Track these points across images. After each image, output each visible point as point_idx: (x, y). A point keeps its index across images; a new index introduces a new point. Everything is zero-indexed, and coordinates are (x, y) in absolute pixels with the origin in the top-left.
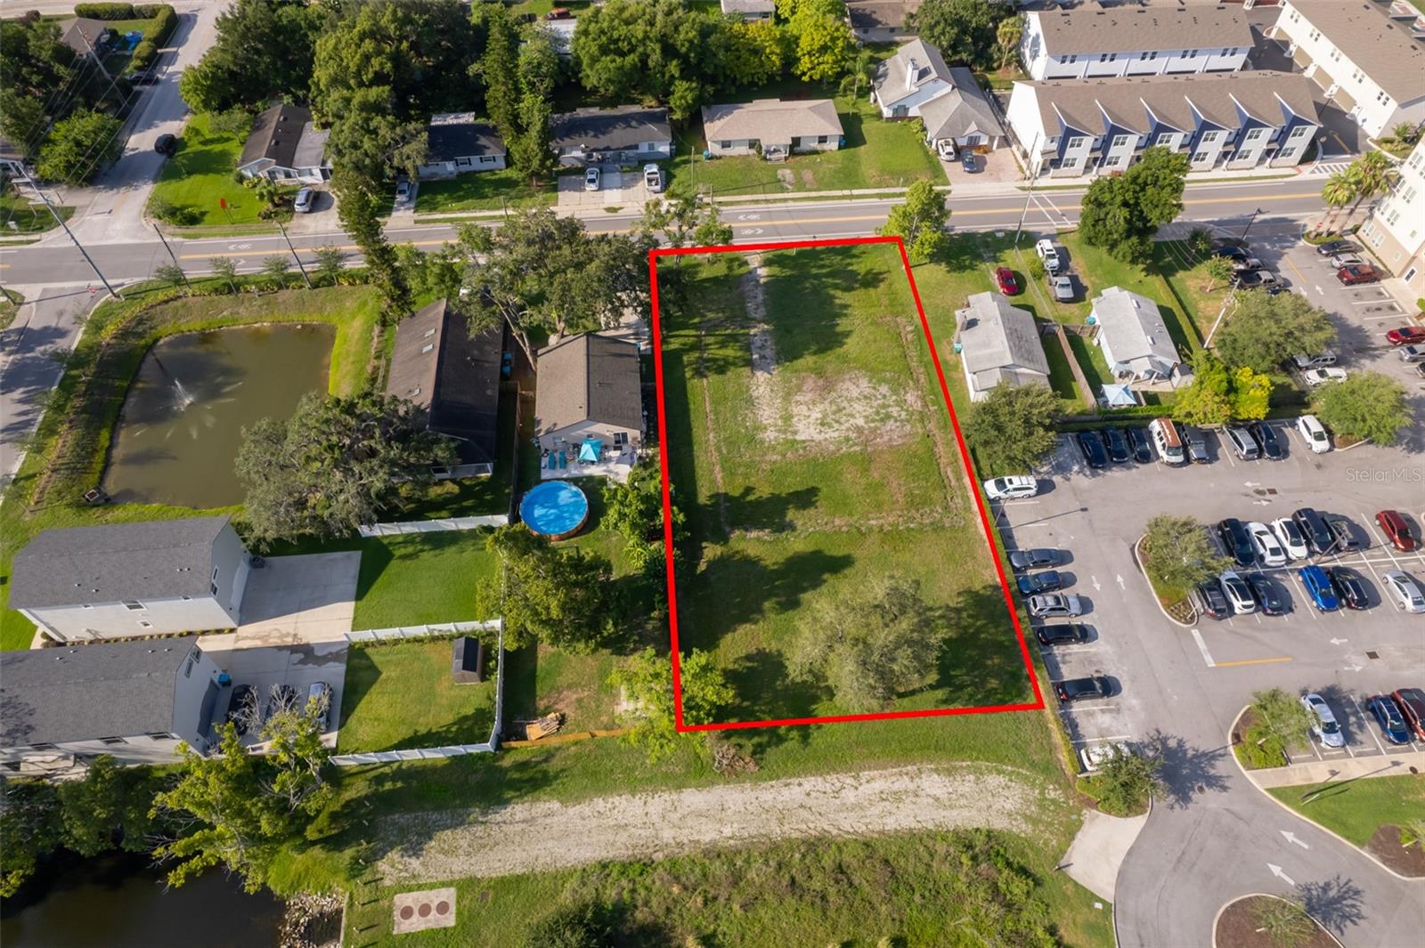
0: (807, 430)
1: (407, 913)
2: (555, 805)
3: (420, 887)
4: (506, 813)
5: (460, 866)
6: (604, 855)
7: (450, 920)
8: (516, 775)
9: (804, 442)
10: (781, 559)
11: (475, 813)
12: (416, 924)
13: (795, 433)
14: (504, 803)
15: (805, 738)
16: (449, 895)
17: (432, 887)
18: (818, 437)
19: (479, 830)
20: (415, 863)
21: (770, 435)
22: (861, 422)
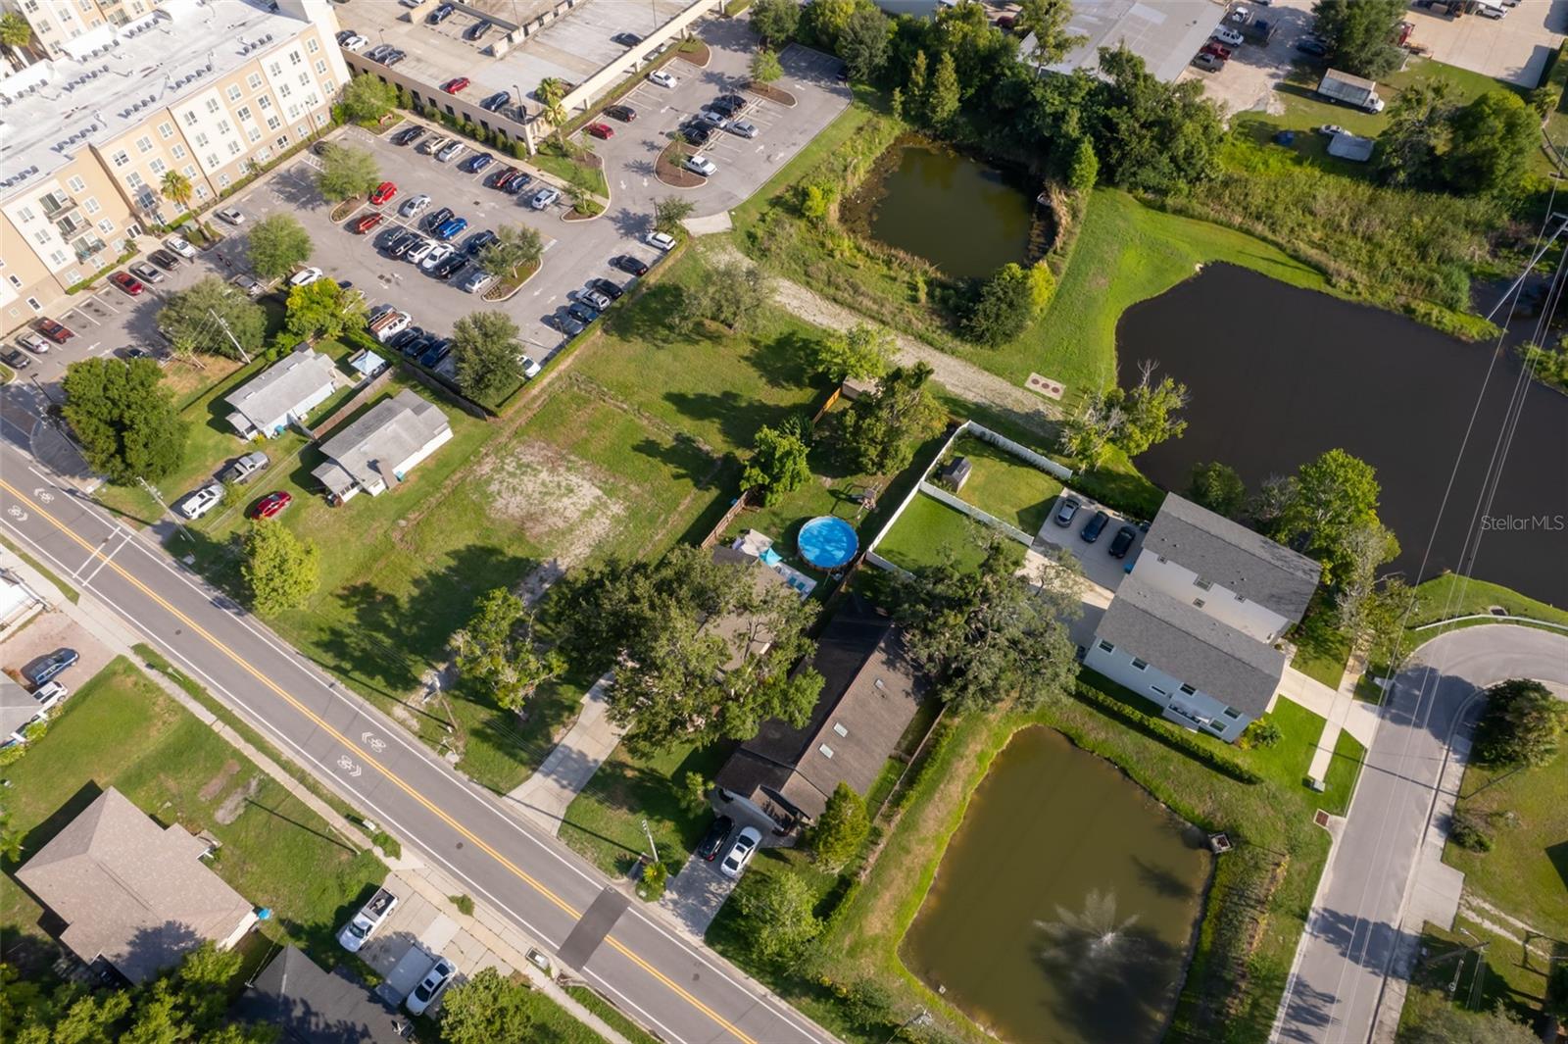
0: (588, 493)
1: (1055, 390)
2: (948, 387)
3: (1044, 396)
4: (978, 400)
5: (1017, 393)
6: (937, 354)
7: (1034, 375)
8: (962, 412)
9: (600, 488)
10: (706, 422)
11: (995, 410)
12: (1053, 384)
13: (598, 498)
14: (976, 404)
15: (793, 334)
16: (1029, 384)
17: (1037, 393)
18: (586, 484)
19: (997, 401)
20: (1041, 408)
21: (617, 508)
22: (544, 475)
